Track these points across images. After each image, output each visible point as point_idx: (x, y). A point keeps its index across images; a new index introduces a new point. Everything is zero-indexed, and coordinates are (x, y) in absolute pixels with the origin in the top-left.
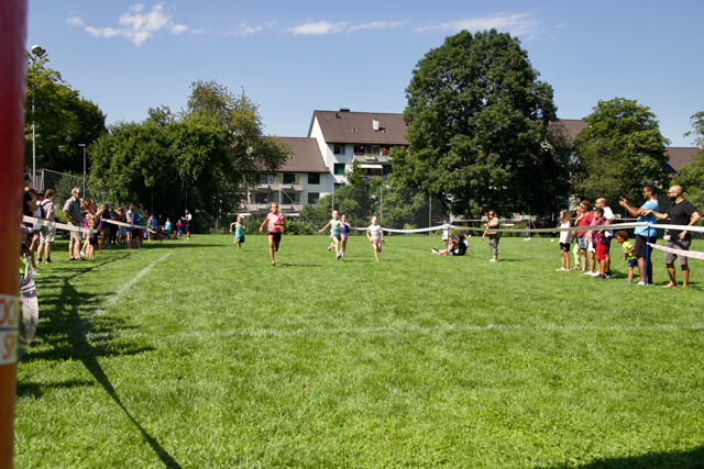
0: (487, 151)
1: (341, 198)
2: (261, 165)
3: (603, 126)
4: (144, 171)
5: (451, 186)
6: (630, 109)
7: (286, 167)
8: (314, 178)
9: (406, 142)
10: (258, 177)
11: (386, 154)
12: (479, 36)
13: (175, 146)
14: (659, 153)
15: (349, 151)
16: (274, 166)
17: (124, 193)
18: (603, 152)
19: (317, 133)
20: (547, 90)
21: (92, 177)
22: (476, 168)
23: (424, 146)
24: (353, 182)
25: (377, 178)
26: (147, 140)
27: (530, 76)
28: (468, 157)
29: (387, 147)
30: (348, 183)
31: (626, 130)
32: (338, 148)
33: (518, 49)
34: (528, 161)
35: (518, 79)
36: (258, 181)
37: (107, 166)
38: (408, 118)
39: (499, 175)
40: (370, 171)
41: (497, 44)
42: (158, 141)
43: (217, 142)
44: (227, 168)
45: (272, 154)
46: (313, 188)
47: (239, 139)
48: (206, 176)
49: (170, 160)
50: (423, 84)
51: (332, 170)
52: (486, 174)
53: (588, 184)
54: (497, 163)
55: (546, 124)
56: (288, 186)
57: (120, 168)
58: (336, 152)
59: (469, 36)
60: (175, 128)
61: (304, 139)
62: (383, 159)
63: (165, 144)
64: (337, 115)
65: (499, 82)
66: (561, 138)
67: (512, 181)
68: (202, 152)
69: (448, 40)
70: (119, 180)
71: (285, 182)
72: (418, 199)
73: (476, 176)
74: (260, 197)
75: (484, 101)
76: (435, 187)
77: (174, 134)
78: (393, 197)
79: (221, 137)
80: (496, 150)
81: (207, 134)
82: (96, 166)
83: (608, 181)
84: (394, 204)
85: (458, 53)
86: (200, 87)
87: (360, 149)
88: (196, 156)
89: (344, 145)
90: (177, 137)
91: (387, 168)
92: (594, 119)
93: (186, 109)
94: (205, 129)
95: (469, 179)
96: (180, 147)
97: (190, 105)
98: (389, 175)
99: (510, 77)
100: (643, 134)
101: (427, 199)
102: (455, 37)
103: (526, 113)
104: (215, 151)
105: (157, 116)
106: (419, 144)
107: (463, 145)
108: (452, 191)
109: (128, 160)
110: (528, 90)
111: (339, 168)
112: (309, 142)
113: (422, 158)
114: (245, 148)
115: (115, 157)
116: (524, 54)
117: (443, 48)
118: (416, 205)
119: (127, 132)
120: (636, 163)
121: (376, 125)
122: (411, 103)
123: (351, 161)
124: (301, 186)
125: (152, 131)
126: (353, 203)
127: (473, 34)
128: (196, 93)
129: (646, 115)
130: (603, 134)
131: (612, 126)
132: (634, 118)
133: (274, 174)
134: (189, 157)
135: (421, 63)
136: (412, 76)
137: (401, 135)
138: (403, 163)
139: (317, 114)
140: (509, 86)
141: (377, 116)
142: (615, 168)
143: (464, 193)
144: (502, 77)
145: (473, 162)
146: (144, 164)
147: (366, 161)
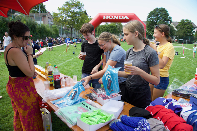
21: (97, 33)
26: (105, 27)
31: (185, 25)
35: (165, 16)
41: (162, 10)
43: (115, 27)
44: (117, 31)
47: (119, 26)
49: (108, 30)
50: (149, 17)
59: (158, 9)
68: (113, 29)
74: (122, 36)
79: (116, 26)
85: (155, 12)
94: (113, 25)
96: (109, 28)
100: (189, 25)
102: (155, 9)
103: (167, 22)
106: (148, 27)
110: (167, 18)
114: (120, 28)
115: (100, 30)
116: (167, 11)
117: (153, 11)
120: (187, 30)
127: (159, 8)
134: (111, 30)
135: (149, 14)
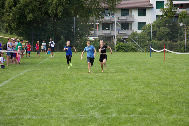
2: (104, 4)
8: (142, 12)
10: (104, 11)
24: (167, 15)
40: (182, 6)
46: (141, 19)
56: (124, 18)
70: (10, 16)
109: (15, 3)
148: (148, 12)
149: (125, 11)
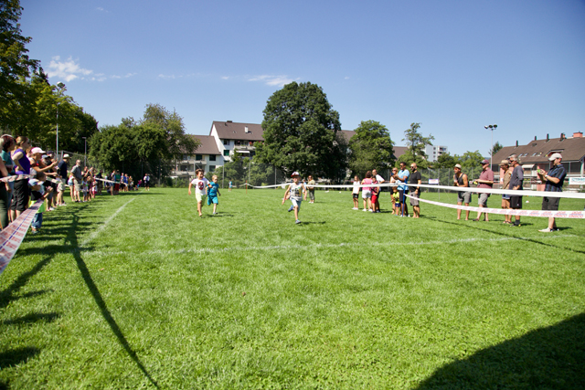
0: (306, 144)
1: (228, 169)
2: (184, 150)
3: (363, 134)
4: (119, 153)
5: (287, 163)
6: (376, 126)
7: (197, 152)
8: (213, 157)
9: (262, 139)
10: (182, 157)
11: (251, 145)
12: (301, 85)
13: (136, 139)
14: (390, 149)
15: (232, 143)
16: (191, 150)
17: (108, 164)
18: (363, 148)
19: (215, 133)
20: (336, 114)
21: (90, 156)
22: (300, 153)
23: (273, 142)
24: (234, 160)
25: (247, 158)
27: (327, 107)
28: (296, 148)
29: (253, 141)
30: (231, 161)
31: (374, 137)
32: (226, 142)
33: (321, 92)
34: (327, 150)
35: (321, 108)
36: (182, 159)
37: (98, 149)
38: (264, 126)
39: (312, 157)
40: (243, 154)
42: (127, 136)
43: (160, 137)
44: (165, 151)
45: (190, 144)
46: (212, 163)
47: (172, 135)
48: (153, 156)
49: (134, 146)
50: (272, 108)
51: (222, 153)
52: (305, 157)
53: (356, 164)
54: (311, 151)
55: (336, 131)
56: (199, 162)
57: (105, 150)
58: (225, 144)
59: (297, 85)
60: (136, 129)
61: (207, 137)
62: (250, 148)
63: (131, 138)
64: (225, 124)
65: (312, 109)
66: (343, 140)
67: (318, 161)
69: (286, 86)
70: (105, 157)
71: (197, 159)
72: (269, 169)
73: (300, 157)
74: (183, 168)
75: (304, 119)
76: (279, 163)
77: (136, 132)
78: (256, 168)
79: (162, 134)
80: (310, 145)
81: (155, 133)
82: (92, 149)
83: (366, 162)
84: (256, 172)
85: (291, 93)
86: (151, 107)
87: (238, 142)
88: (148, 144)
89: (229, 140)
90: (137, 134)
91: (252, 153)
92: (359, 131)
93: (143, 119)
94: (153, 130)
95: (296, 159)
96: (139, 139)
97: (145, 117)
98: (254, 157)
99: (317, 107)
100: (383, 139)
101: (274, 170)
102: (289, 85)
103: (326, 125)
104: (159, 142)
105: (126, 122)
106: (270, 140)
107: (293, 141)
108: (287, 166)
109: (110, 146)
110: (326, 114)
111: (226, 152)
112: (210, 138)
113: (272, 148)
114: (175, 141)
115: (103, 144)
116: (324, 95)
117: (283, 91)
118: (268, 173)
119: (109, 131)
120: (379, 153)
121: (246, 130)
122: (266, 119)
123: (233, 149)
124: (206, 161)
125: (124, 131)
126: (235, 171)
127: (299, 84)
128: (149, 110)
129: (384, 130)
130: (364, 138)
131: (368, 134)
132: (378, 131)
133: (191, 155)
134: (144, 145)
135: (271, 98)
136: (266, 104)
137: (260, 135)
138: (261, 150)
139: (214, 123)
140: (317, 111)
141: (247, 125)
142: (370, 155)
143: (294, 167)
144: (313, 107)
145: (298, 151)
146: (118, 148)
147: (241, 149)
148: (217, 158)
149: (199, 157)
